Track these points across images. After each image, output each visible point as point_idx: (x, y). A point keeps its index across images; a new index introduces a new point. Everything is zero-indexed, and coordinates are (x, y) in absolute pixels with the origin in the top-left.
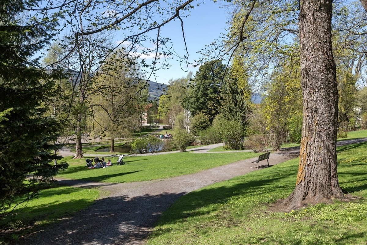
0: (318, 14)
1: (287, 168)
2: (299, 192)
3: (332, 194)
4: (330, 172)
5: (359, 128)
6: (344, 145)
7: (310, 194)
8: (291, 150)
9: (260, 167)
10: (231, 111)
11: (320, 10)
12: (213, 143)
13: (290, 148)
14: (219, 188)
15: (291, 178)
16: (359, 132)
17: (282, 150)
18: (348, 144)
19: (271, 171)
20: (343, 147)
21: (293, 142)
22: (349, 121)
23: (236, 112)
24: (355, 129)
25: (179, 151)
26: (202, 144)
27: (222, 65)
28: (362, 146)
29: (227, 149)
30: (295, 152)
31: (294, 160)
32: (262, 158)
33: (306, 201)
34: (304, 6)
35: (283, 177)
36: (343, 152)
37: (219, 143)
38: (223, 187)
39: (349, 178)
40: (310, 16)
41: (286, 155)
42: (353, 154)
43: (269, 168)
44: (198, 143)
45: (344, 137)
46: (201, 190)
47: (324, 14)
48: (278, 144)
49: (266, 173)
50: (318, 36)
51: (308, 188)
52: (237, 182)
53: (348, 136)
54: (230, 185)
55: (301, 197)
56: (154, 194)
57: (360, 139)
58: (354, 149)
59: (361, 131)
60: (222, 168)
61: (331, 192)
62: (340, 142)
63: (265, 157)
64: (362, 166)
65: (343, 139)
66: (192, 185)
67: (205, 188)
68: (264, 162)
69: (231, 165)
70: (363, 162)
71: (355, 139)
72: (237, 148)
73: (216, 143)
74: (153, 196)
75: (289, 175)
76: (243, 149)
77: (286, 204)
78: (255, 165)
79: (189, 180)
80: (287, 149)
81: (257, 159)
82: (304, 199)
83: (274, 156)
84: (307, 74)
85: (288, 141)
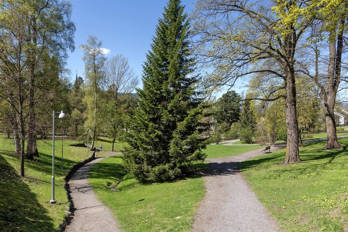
0: (292, 107)
1: (280, 154)
2: (287, 160)
3: (297, 161)
4: (296, 154)
5: (321, 131)
6: (310, 143)
7: (290, 161)
8: (280, 145)
9: (266, 153)
10: (245, 123)
11: (292, 106)
12: (232, 139)
13: (279, 143)
14: (252, 160)
15: (283, 157)
16: (320, 135)
17: (275, 144)
18: (312, 142)
19: (272, 155)
20: (309, 144)
21: (281, 140)
22: (314, 128)
23: (248, 124)
24: (319, 132)
25: (215, 144)
26: (225, 139)
27: (236, 94)
28: (319, 143)
29: (243, 143)
30: (283, 146)
31: (283, 150)
32: (267, 148)
33: (289, 163)
34: (287, 104)
35: (279, 157)
36: (307, 147)
37: (235, 139)
38: (254, 160)
39: (306, 157)
40: (289, 107)
41: (277, 147)
42: (312, 147)
43: (271, 153)
44: (223, 139)
45: (311, 138)
46: (245, 161)
47: (293, 107)
48: (273, 141)
49: (270, 155)
50: (292, 113)
51: (289, 159)
52: (259, 159)
53: (313, 137)
54: (256, 159)
55: (287, 162)
56: (228, 162)
57: (320, 139)
58: (314, 145)
59: (322, 134)
60: (248, 153)
61: (297, 160)
62: (308, 140)
63: (268, 148)
64: (313, 153)
65: (310, 139)
66: (239, 159)
67: (247, 160)
68: (268, 151)
69: (251, 152)
70: (314, 151)
71: (317, 139)
72: (249, 143)
73: (234, 139)
74: (227, 163)
75: (281, 156)
76: (253, 144)
77: (282, 164)
78: (264, 152)
79: (237, 157)
80: (278, 144)
81: (265, 149)
82: (288, 162)
83: (272, 148)
84: (288, 124)
85: (278, 139)
